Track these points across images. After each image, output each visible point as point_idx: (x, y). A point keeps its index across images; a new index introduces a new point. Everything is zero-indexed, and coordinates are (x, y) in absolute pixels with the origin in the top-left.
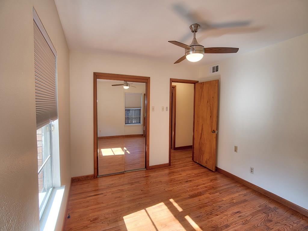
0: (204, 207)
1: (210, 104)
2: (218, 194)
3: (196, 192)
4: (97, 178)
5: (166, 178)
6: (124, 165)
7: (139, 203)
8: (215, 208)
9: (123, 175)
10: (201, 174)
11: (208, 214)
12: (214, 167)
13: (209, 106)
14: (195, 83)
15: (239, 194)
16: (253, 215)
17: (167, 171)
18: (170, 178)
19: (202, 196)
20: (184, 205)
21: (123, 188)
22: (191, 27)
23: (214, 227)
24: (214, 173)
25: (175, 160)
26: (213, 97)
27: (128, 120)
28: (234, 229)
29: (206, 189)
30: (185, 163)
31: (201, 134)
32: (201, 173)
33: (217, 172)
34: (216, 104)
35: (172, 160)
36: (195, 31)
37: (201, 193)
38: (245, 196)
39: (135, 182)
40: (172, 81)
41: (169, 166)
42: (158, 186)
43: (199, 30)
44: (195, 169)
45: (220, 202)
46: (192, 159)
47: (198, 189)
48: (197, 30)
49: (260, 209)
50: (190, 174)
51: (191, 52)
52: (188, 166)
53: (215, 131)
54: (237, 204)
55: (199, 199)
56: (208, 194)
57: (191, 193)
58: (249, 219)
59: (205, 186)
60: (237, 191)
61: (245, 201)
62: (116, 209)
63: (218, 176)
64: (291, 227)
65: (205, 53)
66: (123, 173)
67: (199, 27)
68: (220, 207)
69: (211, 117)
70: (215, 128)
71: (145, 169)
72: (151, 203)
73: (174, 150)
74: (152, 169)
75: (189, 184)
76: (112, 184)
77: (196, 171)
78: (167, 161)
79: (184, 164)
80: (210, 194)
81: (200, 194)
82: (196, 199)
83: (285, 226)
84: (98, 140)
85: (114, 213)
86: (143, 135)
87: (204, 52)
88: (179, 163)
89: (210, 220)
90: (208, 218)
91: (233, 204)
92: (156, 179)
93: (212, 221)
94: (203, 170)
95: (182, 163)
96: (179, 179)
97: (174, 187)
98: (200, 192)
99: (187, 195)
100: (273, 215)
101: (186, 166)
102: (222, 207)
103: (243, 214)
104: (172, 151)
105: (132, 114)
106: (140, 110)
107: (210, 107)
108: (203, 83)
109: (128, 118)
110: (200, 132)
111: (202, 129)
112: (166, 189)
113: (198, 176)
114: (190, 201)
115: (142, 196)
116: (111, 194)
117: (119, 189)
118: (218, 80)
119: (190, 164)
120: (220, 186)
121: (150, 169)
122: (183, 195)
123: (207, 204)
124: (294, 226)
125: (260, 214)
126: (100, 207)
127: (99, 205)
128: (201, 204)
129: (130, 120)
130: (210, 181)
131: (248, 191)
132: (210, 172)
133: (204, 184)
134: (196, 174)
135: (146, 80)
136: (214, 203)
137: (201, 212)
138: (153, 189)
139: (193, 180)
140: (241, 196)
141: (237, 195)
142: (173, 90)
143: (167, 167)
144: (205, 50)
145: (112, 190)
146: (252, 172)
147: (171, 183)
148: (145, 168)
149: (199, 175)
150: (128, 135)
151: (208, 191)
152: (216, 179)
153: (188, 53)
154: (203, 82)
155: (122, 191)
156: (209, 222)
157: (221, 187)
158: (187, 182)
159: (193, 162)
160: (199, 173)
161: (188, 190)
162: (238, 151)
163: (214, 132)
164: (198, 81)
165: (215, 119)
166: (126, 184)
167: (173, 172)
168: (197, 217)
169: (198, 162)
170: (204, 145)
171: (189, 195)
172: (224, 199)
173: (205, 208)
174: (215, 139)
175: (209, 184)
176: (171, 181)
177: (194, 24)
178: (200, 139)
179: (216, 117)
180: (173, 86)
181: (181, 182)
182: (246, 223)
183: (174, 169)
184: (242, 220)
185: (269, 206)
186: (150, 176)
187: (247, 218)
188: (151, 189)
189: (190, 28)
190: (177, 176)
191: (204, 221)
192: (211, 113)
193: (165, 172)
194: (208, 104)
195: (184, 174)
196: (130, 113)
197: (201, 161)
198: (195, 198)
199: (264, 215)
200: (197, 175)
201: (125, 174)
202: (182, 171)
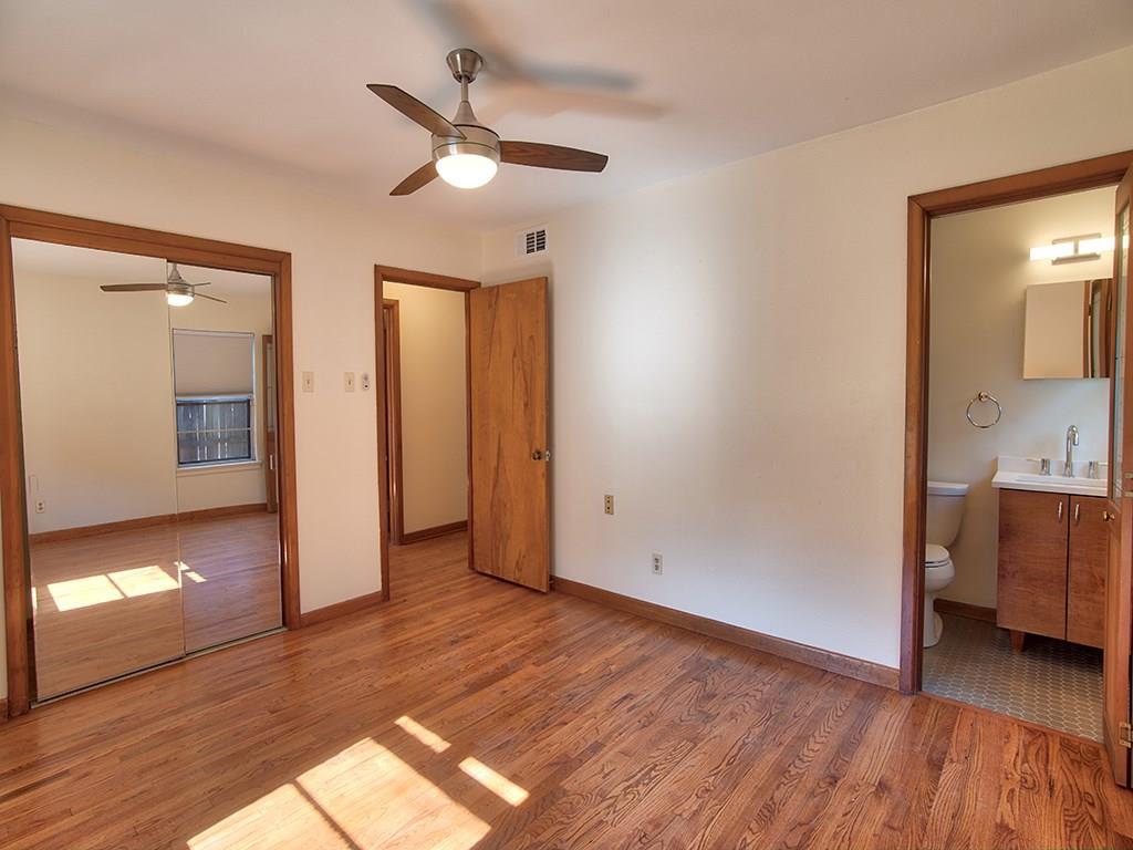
0: (519, 709)
1: (523, 363)
2: (562, 658)
3: (490, 669)
4: (26, 712)
5: (377, 647)
6: (182, 632)
7: (264, 762)
8: (556, 704)
9: (176, 673)
10: (503, 609)
11: (534, 728)
12: (545, 580)
13: (519, 369)
14: (467, 288)
15: (627, 643)
16: (666, 693)
17: (375, 622)
18: (389, 643)
19: (512, 677)
20: (449, 722)
21: (180, 723)
22: (451, 60)
23: (557, 764)
24: (545, 597)
25: (406, 576)
26: (531, 338)
27: (189, 449)
28: (617, 749)
29: (523, 651)
30: (441, 583)
31: (497, 469)
32: (503, 605)
33: (553, 594)
34: (542, 359)
35: (395, 580)
36: (465, 77)
37: (507, 669)
38: (642, 645)
39: (241, 688)
40: (383, 274)
41: (383, 601)
42: (344, 680)
43: (479, 77)
44: (480, 597)
45: (570, 681)
46: (467, 565)
47: (497, 657)
48: (474, 76)
49: (684, 671)
50: (462, 617)
51: (453, 149)
52: (456, 591)
53: (543, 455)
54: (620, 674)
55: (501, 690)
56: (532, 667)
57: (472, 677)
58: (657, 708)
59: (519, 642)
60: (619, 638)
61: (644, 660)
62: (146, 816)
63: (559, 605)
64: (759, 696)
65: (502, 161)
66: (178, 662)
67: (479, 64)
68: (571, 697)
69: (526, 405)
70: (540, 444)
71: (284, 629)
72: (314, 747)
73: (402, 544)
74: (314, 624)
75: (463, 648)
76: (122, 719)
77: (486, 603)
78: (374, 585)
79: (441, 586)
80: (537, 664)
81: (504, 672)
82: (492, 692)
83: (747, 698)
84: (31, 547)
85: (137, 834)
86: (266, 505)
87: (499, 157)
88: (421, 585)
89: (542, 744)
90: (535, 741)
91: (608, 678)
92: (334, 657)
93: (549, 745)
94: (509, 594)
95: (433, 585)
96: (427, 639)
97: (406, 670)
98: (505, 667)
99: (459, 686)
100: (717, 679)
101: (448, 591)
102: (576, 695)
103: (640, 698)
104: (394, 548)
105: (214, 422)
106: (249, 401)
107: (524, 372)
108: (496, 290)
109: (191, 437)
110: (494, 463)
111: (499, 448)
112: (376, 685)
113: (492, 617)
114: (470, 704)
115: (277, 731)
116: (118, 761)
117: (163, 732)
118: (546, 278)
119: (461, 583)
120: (565, 633)
121: (307, 626)
122: (443, 690)
123: (529, 698)
124: (765, 691)
125: (686, 687)
126: (54, 837)
127: (48, 829)
128: (508, 702)
129: (202, 449)
130: (535, 624)
131: (650, 631)
132: (532, 596)
133: (514, 638)
134: (487, 612)
135: (275, 265)
136: (552, 690)
137: (512, 729)
138: (323, 694)
139: (477, 633)
140: (633, 649)
141: (619, 648)
142: (386, 315)
143: (374, 608)
144: (502, 148)
145: (121, 745)
146: (657, 567)
147: (398, 659)
148: (284, 624)
149: (494, 612)
150: (192, 513)
151: (529, 658)
152: (552, 616)
153: (441, 151)
154: (498, 286)
155: (177, 733)
156: (538, 751)
157: (570, 635)
158: (453, 642)
159: (474, 575)
160: (497, 607)
161: (462, 667)
162: (616, 508)
163: (539, 458)
164: (479, 284)
165: (540, 412)
166: (194, 704)
167: (402, 621)
168: (499, 747)
169: (490, 573)
170: (508, 505)
171: (466, 685)
172: (583, 670)
173: (524, 712)
174: (542, 482)
175: (531, 635)
176: (394, 651)
177: (461, 50)
178: (495, 487)
179: (544, 403)
180: (386, 302)
181: (431, 650)
182: (650, 723)
183: (402, 610)
184: (638, 718)
185: (708, 657)
186: (307, 650)
187: (650, 708)
188: (312, 699)
189: (449, 65)
190: (417, 632)
191: (522, 753)
192: (528, 391)
193: (368, 625)
194: (515, 360)
195: (442, 620)
196: (201, 417)
197: (500, 565)
198: (487, 690)
199: (696, 684)
200: (491, 615)
201: (189, 667)
202: (435, 609)
